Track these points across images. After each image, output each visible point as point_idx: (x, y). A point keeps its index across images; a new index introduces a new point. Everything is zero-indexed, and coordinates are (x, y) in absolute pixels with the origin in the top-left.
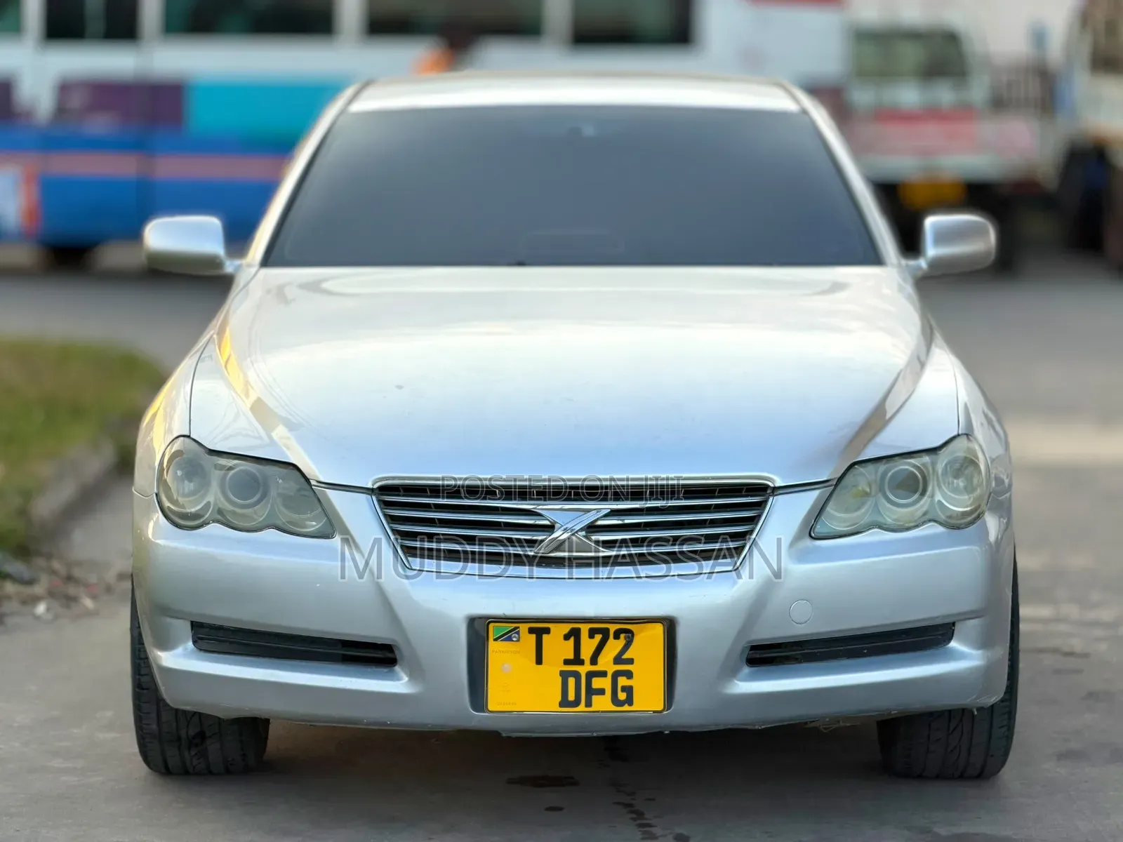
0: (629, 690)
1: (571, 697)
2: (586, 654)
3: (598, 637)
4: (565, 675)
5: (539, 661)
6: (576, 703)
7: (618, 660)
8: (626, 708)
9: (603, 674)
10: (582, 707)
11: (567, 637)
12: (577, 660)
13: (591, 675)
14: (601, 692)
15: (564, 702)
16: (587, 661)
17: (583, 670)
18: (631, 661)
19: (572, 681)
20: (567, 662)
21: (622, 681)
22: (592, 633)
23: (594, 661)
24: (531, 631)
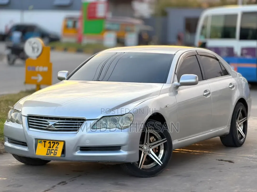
0: (56, 153)
1: (48, 153)
2: (51, 146)
3: (53, 143)
4: (48, 149)
5: (45, 147)
6: (48, 154)
7: (56, 148)
8: (55, 156)
9: (53, 150)
10: (49, 155)
11: (49, 143)
12: (50, 147)
13: (52, 150)
14: (52, 153)
15: (47, 154)
16: (52, 147)
17: (51, 149)
18: (58, 148)
19: (49, 151)
20: (49, 147)
21: (56, 151)
22: (53, 142)
23: (53, 147)
24: (44, 141)
